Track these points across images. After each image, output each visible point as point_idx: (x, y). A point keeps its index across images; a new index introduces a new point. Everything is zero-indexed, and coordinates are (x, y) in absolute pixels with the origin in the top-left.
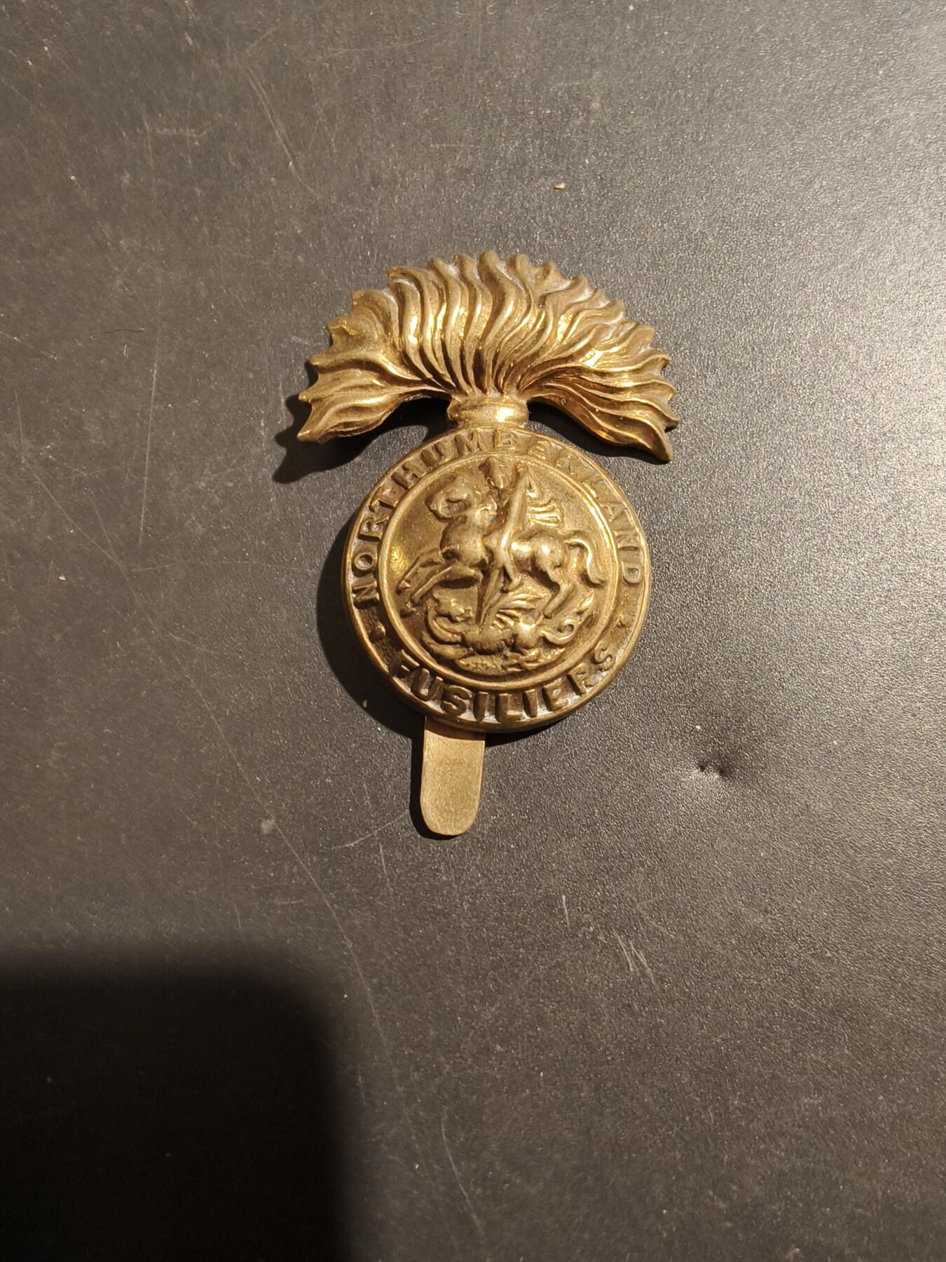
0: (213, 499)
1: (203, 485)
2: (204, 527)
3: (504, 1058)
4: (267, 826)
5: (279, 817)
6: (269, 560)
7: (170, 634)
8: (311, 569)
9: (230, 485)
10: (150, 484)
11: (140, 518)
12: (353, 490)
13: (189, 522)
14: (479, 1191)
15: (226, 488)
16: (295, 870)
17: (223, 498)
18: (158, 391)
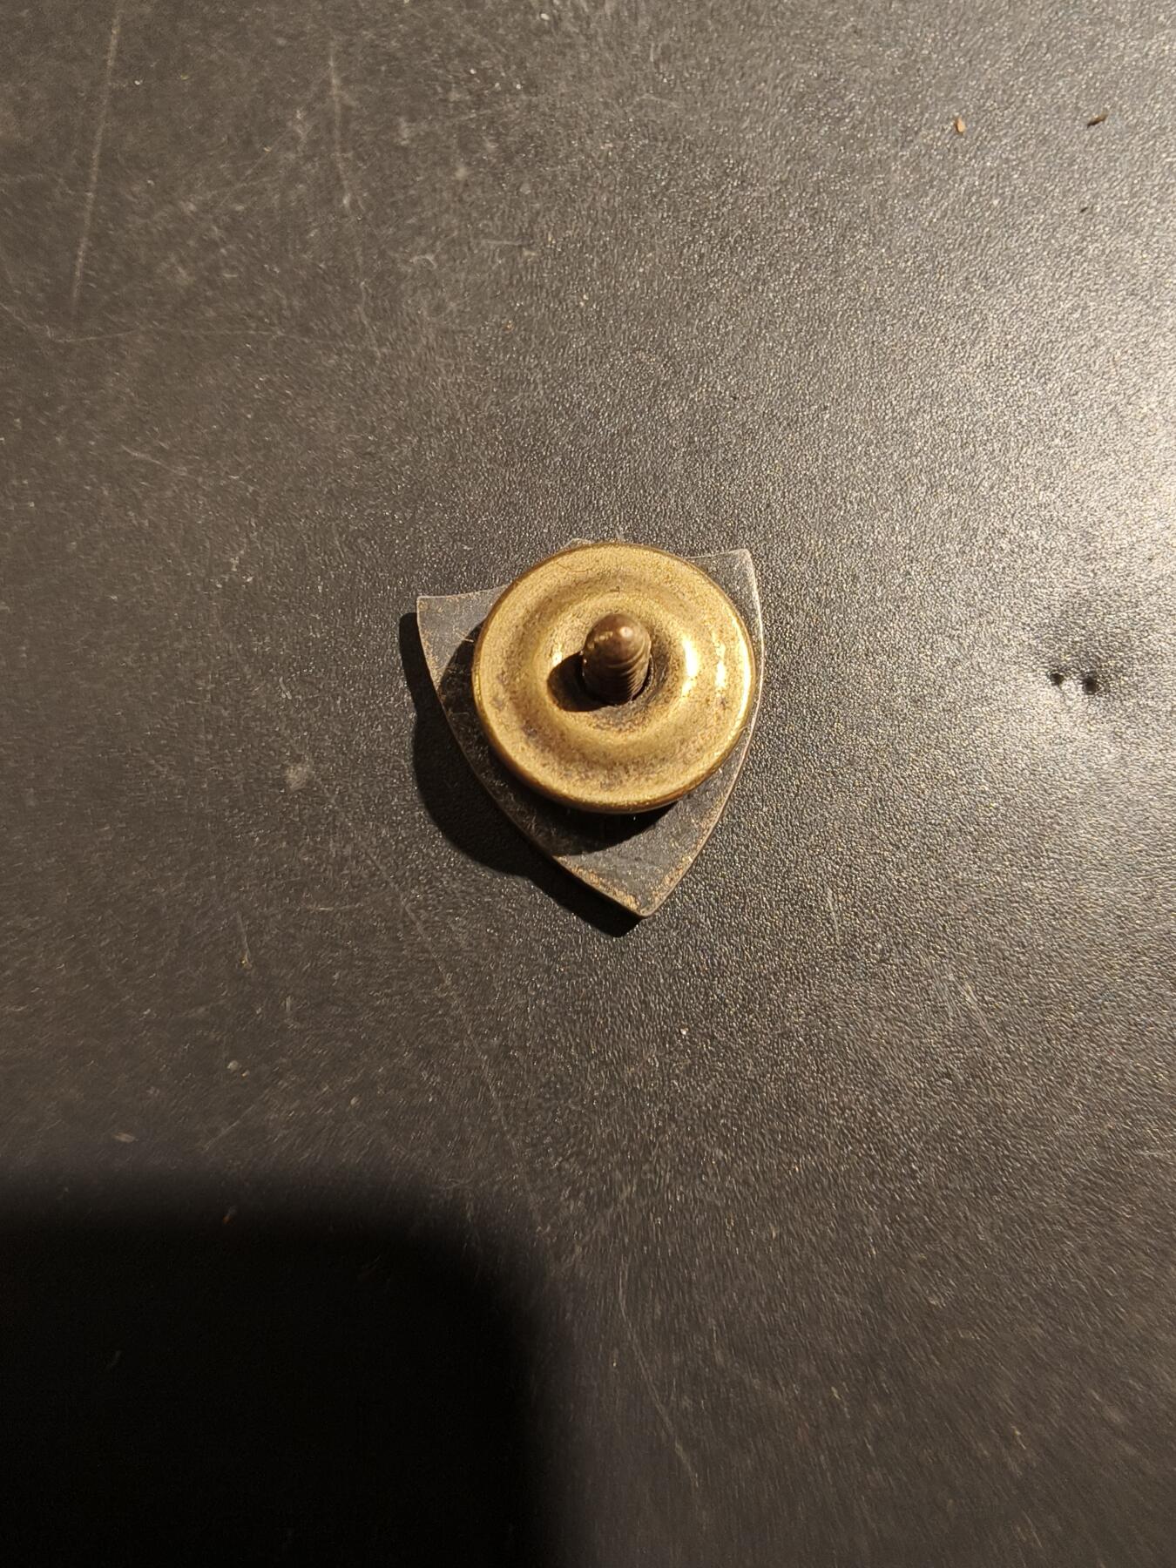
0: (209, 229)
1: (192, 207)
2: (190, 275)
3: (729, 1170)
4: (295, 776)
5: (319, 760)
6: (307, 331)
7: (124, 448)
8: (380, 347)
9: (240, 208)
10: (96, 203)
11: (76, 257)
12: (455, 221)
13: (165, 265)
14: (686, 1402)
15: (233, 215)
16: (348, 851)
17: (227, 229)
18: (118, 59)
